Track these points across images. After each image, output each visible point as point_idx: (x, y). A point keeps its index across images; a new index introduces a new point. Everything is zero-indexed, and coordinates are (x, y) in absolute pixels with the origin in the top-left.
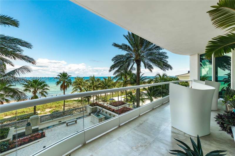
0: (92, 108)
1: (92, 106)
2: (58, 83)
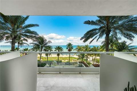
0: (79, 64)
2: (67, 48)
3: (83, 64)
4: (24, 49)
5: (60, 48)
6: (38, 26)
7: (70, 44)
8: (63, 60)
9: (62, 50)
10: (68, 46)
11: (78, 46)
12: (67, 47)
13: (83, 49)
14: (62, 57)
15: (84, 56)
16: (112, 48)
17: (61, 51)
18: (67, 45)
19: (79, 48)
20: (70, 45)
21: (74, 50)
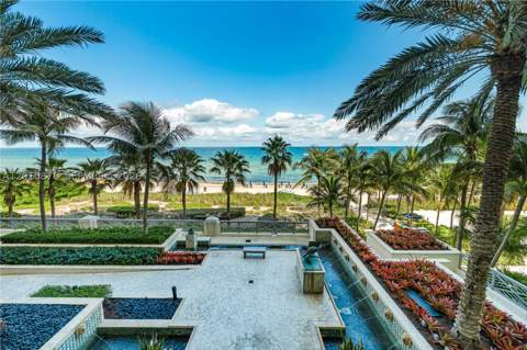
0: (317, 232)
1: (320, 226)
2: (266, 159)
3: (333, 231)
4: (84, 166)
5: (234, 161)
6: (98, 40)
7: (278, 140)
8: (252, 205)
9: (243, 167)
10: (269, 151)
11: (314, 150)
12: (264, 154)
13: (333, 161)
14: (246, 195)
15: (340, 191)
16: (472, 157)
17: (241, 170)
18: (266, 146)
19: (317, 160)
20: (276, 144)
21: (294, 168)
